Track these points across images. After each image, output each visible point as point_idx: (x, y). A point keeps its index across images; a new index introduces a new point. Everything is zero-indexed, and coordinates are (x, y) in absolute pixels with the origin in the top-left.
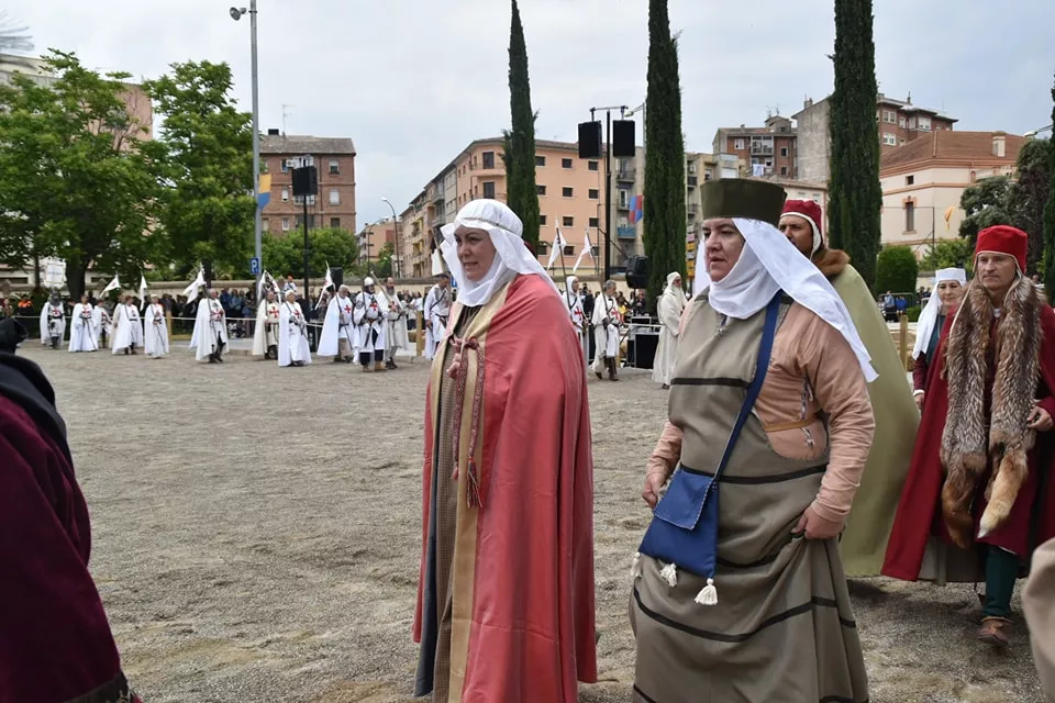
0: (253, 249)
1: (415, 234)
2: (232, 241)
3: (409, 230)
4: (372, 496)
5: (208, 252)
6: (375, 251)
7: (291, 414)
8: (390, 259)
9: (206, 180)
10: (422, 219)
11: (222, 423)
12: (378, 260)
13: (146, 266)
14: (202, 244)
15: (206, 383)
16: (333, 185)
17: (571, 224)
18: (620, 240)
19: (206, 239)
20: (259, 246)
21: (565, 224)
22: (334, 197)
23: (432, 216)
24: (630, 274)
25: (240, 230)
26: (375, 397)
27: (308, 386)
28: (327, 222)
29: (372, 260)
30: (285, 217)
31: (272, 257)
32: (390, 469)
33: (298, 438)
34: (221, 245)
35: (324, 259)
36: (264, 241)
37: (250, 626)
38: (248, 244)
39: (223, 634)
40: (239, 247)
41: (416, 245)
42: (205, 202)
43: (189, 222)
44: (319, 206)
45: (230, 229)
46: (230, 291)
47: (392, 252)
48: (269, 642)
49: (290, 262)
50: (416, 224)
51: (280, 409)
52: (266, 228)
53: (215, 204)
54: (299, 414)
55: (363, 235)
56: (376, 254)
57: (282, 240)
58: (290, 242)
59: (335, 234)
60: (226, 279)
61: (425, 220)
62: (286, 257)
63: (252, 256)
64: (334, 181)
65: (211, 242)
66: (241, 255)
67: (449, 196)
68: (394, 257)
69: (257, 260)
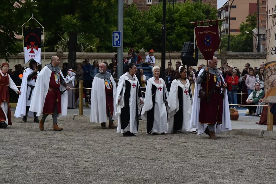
0: (116, 23)
2: (97, 15)
5: (74, 25)
6: (236, 25)
8: (251, 33)
12: (239, 33)
13: (17, 37)
14: (69, 17)
15: (64, 149)
20: (121, 19)
25: (104, 4)
26: (220, 168)
27: (158, 155)
29: (232, 33)
31: (134, 30)
34: (85, 18)
35: (184, 32)
36: (128, 14)
40: (103, 20)
45: (95, 3)
46: (91, 62)
47: (254, 26)
49: (152, 36)
55: (226, 8)
56: (238, 27)
57: (145, 14)
59: (196, 8)
60: (91, 51)
62: (148, 30)
65: (77, 15)
68: (255, 31)
69: (119, 33)
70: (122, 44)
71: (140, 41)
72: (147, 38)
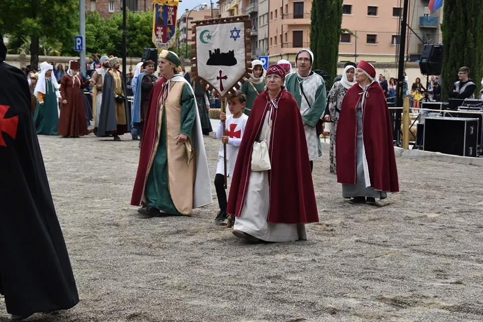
0: (78, 29)
2: (59, 19)
4: (156, 261)
5: (36, 29)
7: (97, 181)
10: (237, 6)
14: (29, 21)
17: (375, 14)
18: (422, 29)
19: (33, 16)
20: (83, 25)
21: (369, 14)
24: (424, 61)
25: (66, 10)
32: (177, 236)
33: (98, 203)
34: (47, 22)
36: (91, 21)
38: (74, 23)
40: (65, 25)
45: (56, 7)
49: (115, 42)
51: (87, 176)
52: (93, 9)
54: (105, 181)
55: (183, 19)
57: (108, 21)
58: (114, 23)
60: (55, 54)
61: (240, 7)
62: (111, 37)
63: (77, 34)
65: (38, 19)
66: (67, 33)
69: (81, 38)
70: (84, 49)
71: (103, 47)
72: (110, 44)
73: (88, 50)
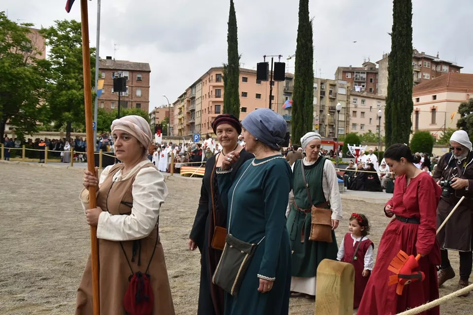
0: (93, 118)
1: (180, 113)
3: (177, 111)
5: (70, 118)
8: (166, 126)
9: (70, 81)
10: (183, 106)
11: (63, 204)
13: (38, 123)
14: (67, 114)
16: (138, 87)
19: (69, 111)
20: (96, 116)
22: (139, 93)
23: (188, 105)
28: (134, 105)
30: (112, 101)
31: (104, 122)
34: (76, 114)
37: (53, 299)
39: (39, 302)
41: (180, 119)
42: (69, 92)
43: (60, 102)
44: (130, 97)
47: (167, 123)
48: (61, 305)
50: (180, 109)
52: (102, 107)
53: (74, 94)
55: (153, 113)
57: (111, 113)
58: (114, 114)
59: (138, 112)
60: (79, 132)
61: (185, 107)
64: (139, 84)
65: (71, 113)
67: (198, 95)
68: (168, 125)
70: (96, 129)
73: (98, 130)
